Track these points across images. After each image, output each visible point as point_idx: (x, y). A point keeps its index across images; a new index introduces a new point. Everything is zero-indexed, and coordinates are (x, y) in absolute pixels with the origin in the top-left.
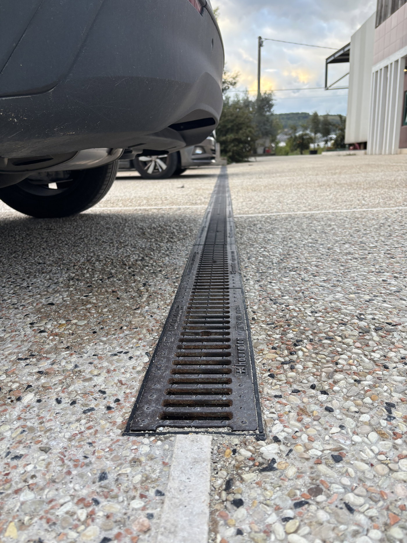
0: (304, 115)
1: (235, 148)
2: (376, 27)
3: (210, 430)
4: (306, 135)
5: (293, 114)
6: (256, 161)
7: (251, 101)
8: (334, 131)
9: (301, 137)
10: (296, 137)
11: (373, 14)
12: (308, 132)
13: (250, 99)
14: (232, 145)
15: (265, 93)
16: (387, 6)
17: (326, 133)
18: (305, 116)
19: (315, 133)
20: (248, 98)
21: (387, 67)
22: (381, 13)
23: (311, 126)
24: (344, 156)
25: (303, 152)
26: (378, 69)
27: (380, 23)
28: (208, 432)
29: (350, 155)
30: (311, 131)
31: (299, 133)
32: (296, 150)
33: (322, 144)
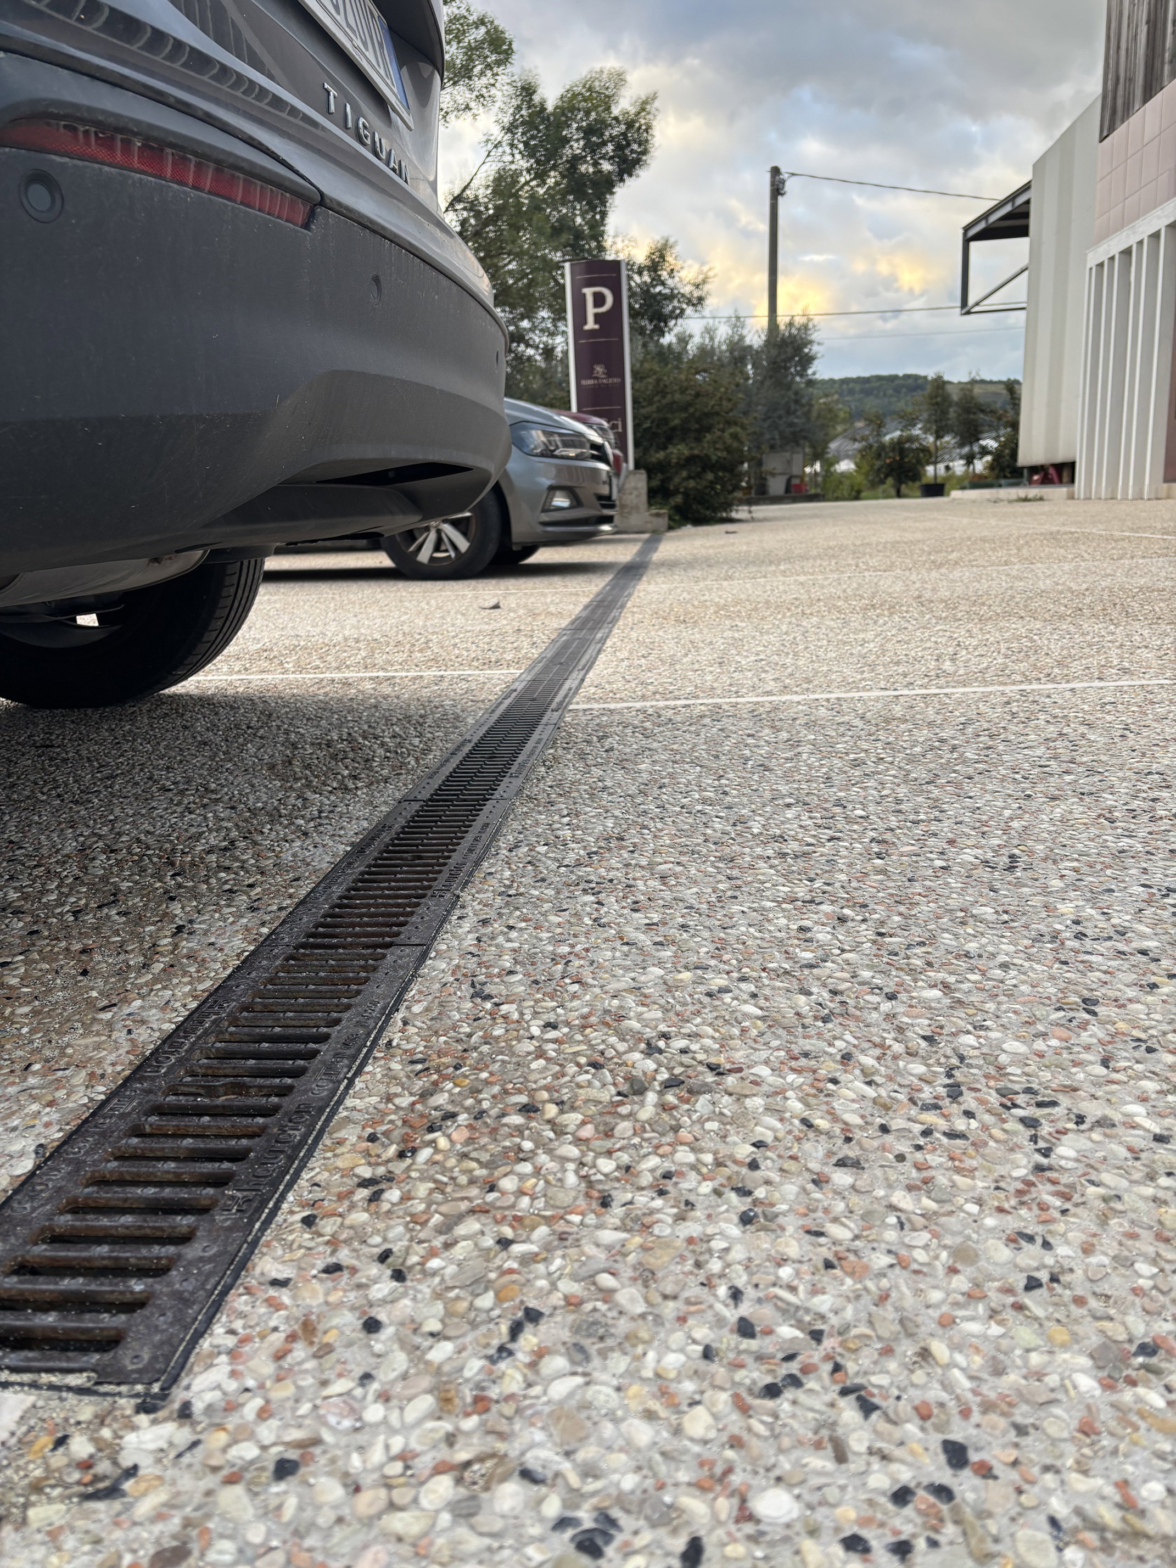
0: (910, 381)
1: (692, 484)
2: (1102, 140)
3: (45, 1378)
4: (911, 439)
5: (879, 378)
6: (753, 520)
7: (750, 347)
8: (992, 427)
9: (899, 446)
10: (882, 447)
11: (1093, 104)
12: (916, 431)
13: (748, 341)
14: (684, 474)
15: (791, 324)
16: (1130, 80)
17: (970, 434)
18: (913, 383)
19: (938, 437)
20: (742, 338)
21: (1127, 252)
22: (1115, 98)
23: (925, 416)
24: (1010, 501)
25: (903, 488)
26: (1105, 258)
27: (1112, 129)
28: (34, 1385)
29: (1026, 500)
30: (926, 430)
31: (892, 435)
32: (882, 482)
33: (959, 467)
